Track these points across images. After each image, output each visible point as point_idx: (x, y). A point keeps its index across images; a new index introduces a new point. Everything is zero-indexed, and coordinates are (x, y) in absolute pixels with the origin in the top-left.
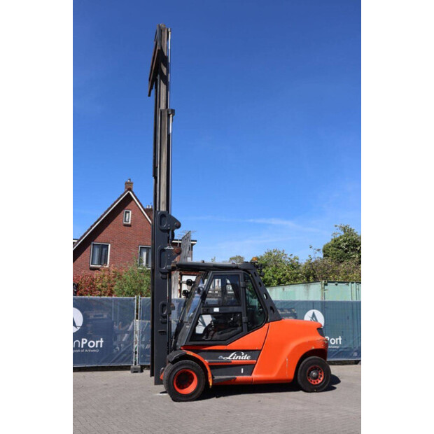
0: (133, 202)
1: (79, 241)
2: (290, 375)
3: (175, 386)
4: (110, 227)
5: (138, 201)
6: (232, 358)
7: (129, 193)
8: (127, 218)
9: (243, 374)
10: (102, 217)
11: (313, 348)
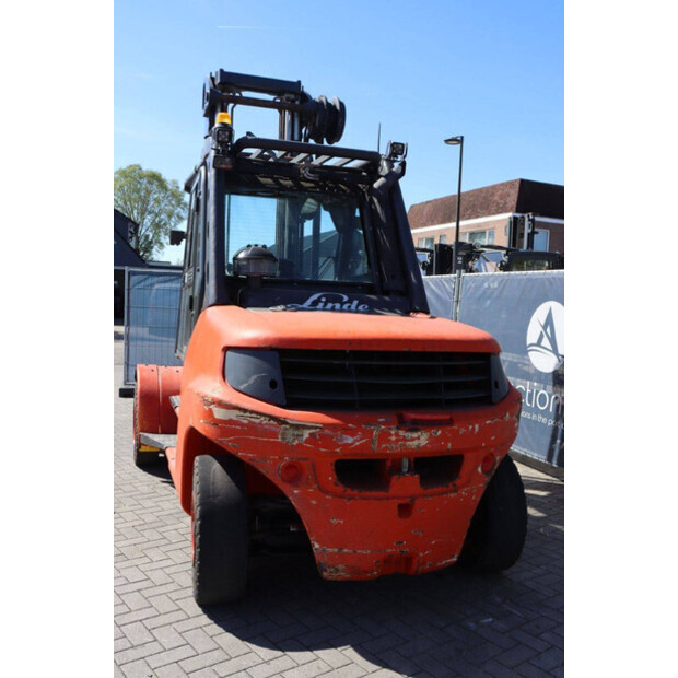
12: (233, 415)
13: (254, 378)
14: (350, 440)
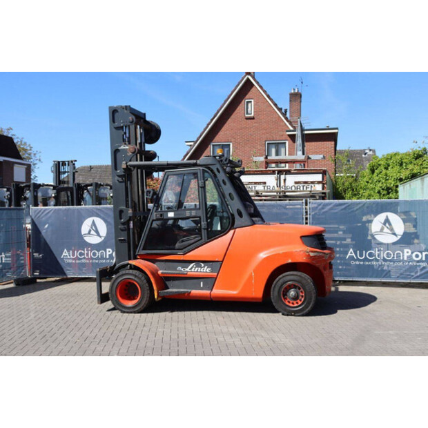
0: (253, 88)
1: (195, 142)
2: (257, 293)
3: (119, 296)
4: (230, 123)
5: (261, 87)
6: (191, 270)
7: (248, 79)
8: (249, 109)
9: (202, 289)
10: (218, 112)
11: (290, 261)
12: (315, 254)
13: (314, 243)
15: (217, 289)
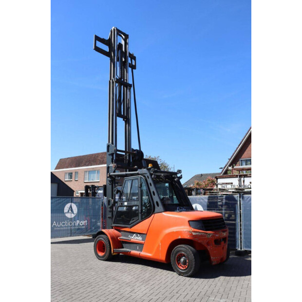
3: (97, 250)
9: (138, 250)
10: (243, 140)
12: (197, 234)
13: (198, 226)
14: (217, 235)
15: (144, 251)
